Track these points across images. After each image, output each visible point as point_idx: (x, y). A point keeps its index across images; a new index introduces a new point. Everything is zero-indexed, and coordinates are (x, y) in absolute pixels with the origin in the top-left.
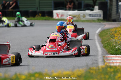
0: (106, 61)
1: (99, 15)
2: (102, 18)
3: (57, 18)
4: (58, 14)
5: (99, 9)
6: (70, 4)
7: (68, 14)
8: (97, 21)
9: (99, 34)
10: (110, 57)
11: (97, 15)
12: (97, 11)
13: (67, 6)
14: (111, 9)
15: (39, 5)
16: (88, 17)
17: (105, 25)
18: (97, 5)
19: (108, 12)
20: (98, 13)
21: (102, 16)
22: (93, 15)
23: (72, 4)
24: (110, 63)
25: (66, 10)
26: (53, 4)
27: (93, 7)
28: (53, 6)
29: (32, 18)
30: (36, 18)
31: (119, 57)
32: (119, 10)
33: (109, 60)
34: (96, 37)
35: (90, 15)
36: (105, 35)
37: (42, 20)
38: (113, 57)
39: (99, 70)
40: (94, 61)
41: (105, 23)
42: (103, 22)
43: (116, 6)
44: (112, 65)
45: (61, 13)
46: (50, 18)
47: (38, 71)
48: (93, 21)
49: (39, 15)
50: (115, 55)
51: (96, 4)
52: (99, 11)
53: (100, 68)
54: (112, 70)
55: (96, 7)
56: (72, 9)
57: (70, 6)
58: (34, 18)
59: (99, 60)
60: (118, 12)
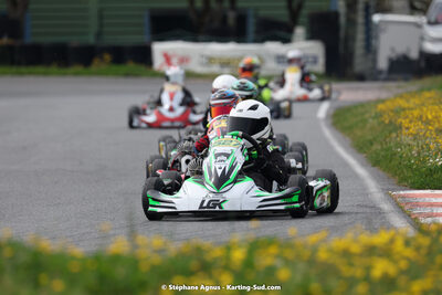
0: (406, 208)
1: (310, 59)
2: (320, 67)
7: (202, 56)
9: (331, 121)
10: (415, 196)
16: (272, 65)
18: (303, 24)
19: (341, 49)
20: (310, 52)
21: (322, 60)
25: (195, 40)
27: (290, 30)
28: (147, 28)
29: (79, 68)
30: (94, 68)
32: (373, 42)
33: (418, 205)
34: (327, 133)
35: (280, 59)
36: (360, 124)
37: (117, 74)
40: (368, 210)
43: (363, 28)
45: (179, 53)
46: (142, 68)
49: (102, 58)
52: (311, 44)
58: (87, 70)
59: (381, 206)
60: (370, 49)
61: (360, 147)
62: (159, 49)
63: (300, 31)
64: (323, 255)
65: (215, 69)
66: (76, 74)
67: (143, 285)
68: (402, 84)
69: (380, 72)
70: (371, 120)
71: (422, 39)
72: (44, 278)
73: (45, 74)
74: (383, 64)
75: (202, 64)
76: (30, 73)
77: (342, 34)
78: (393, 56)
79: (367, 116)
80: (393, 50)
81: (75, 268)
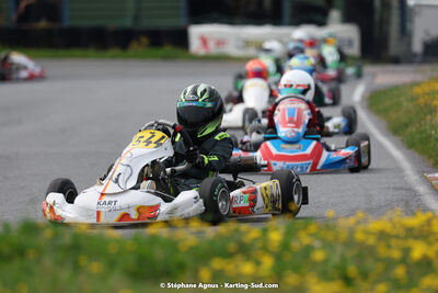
2: (355, 51)
4: (207, 37)
7: (239, 39)
15: (139, 9)
21: (357, 44)
28: (184, 11)
29: (118, 52)
30: (131, 52)
32: (409, 26)
34: (363, 115)
43: (398, 12)
45: (215, 36)
49: (140, 43)
58: (124, 53)
60: (405, 33)
61: (395, 130)
62: (196, 32)
63: (335, 15)
64: (359, 236)
65: (251, 52)
66: (114, 57)
67: (181, 267)
69: (415, 55)
70: (405, 104)
72: (83, 260)
74: (417, 47)
75: (238, 47)
77: (377, 17)
78: (428, 38)
79: (402, 99)
80: (427, 32)
81: (113, 249)
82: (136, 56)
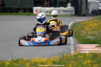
0: (77, 49)
1: (71, 11)
2: (73, 13)
3: (36, 13)
4: (37, 10)
5: (72, 6)
6: (47, 2)
7: (45, 10)
8: (70, 16)
9: (71, 26)
10: (81, 46)
11: (69, 11)
12: (69, 7)
13: (45, 4)
14: (81, 6)
15: (22, 3)
16: (62, 13)
17: (76, 19)
18: (69, 3)
20: (71, 9)
21: (74, 11)
22: (66, 11)
23: (49, 2)
24: (80, 51)
25: (44, 7)
26: (33, 2)
27: (67, 4)
29: (16, 14)
30: (18, 14)
31: (88, 46)
32: (88, 7)
33: (80, 48)
35: (64, 11)
36: (76, 28)
37: (24, 15)
38: (83, 46)
39: (71, 56)
40: (67, 49)
41: (76, 17)
42: (75, 17)
43: (85, 3)
44: (82, 52)
45: (39, 9)
46: (31, 13)
47: (20, 58)
48: (66, 16)
49: (21, 11)
50: (84, 44)
51: (69, 1)
52: (72, 7)
53: (72, 55)
54: (82, 57)
55: (69, 4)
56: (48, 6)
57: (47, 3)
58: (17, 14)
59: (71, 48)
65: (48, 14)
66: (14, 15)
68: (93, 17)
71: (98, 6)
73: (7, 15)
74: (90, 12)
75: (45, 12)
76: (3, 15)
82: (20, 15)
